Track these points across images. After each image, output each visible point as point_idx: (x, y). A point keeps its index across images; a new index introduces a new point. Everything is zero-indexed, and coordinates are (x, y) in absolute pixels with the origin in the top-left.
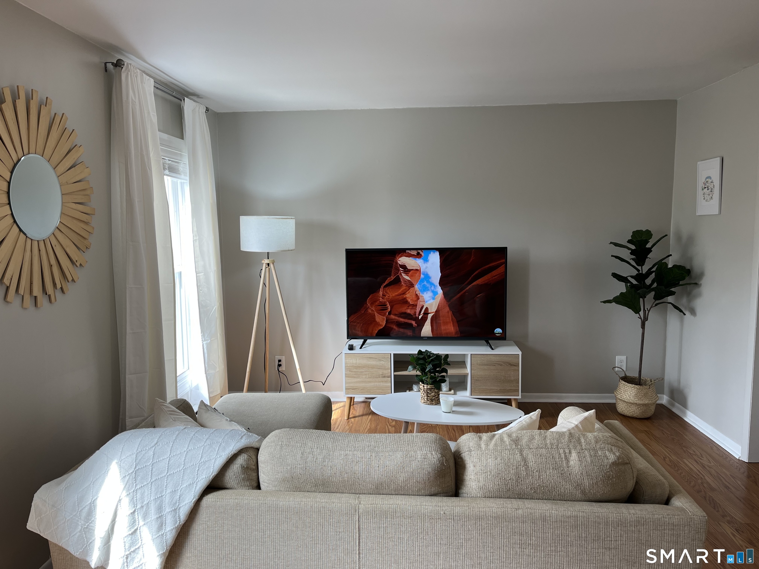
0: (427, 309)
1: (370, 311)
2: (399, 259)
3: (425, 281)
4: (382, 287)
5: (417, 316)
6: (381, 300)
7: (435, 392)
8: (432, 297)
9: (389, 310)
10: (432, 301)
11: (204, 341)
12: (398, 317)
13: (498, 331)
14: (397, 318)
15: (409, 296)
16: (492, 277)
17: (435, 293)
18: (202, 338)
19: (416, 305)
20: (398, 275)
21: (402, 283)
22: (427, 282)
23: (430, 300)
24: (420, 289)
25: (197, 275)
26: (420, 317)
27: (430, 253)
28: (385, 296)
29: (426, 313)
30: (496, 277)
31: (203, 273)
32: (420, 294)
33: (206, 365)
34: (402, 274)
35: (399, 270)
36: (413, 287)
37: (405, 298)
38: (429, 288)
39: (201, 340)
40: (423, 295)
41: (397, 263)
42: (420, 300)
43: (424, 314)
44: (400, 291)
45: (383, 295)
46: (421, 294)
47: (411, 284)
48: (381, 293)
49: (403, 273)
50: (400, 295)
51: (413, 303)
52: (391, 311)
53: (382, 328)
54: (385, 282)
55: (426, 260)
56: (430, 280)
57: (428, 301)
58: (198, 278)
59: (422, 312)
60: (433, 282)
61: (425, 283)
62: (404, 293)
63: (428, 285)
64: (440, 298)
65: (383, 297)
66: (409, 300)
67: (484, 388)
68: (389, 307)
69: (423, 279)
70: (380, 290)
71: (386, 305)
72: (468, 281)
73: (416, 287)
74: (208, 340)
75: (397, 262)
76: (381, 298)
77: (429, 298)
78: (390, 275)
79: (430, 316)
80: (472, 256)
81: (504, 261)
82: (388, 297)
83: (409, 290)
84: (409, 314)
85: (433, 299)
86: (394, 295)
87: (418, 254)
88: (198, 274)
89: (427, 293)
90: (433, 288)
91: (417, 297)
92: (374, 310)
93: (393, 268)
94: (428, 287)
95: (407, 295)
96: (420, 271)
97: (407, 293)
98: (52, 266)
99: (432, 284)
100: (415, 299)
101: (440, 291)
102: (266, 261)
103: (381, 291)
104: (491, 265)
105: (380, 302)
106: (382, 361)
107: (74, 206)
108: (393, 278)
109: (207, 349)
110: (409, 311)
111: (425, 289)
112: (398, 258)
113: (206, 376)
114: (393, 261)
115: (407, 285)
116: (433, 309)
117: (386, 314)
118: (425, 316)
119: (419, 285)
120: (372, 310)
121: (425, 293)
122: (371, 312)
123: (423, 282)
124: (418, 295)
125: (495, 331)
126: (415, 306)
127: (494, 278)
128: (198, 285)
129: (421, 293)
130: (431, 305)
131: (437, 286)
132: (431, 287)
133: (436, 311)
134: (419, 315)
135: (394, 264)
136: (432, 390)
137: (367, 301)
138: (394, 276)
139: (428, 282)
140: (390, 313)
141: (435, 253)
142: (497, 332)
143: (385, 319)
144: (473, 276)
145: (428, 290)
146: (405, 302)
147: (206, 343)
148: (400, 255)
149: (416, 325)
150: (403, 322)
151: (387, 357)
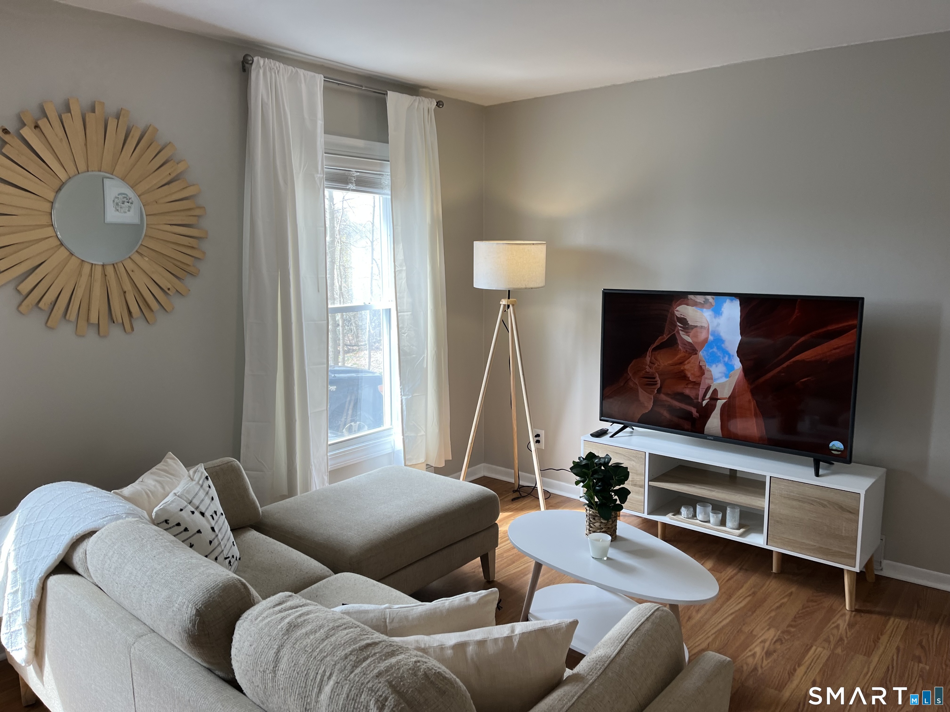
0: (715, 391)
1: (631, 384)
2: (678, 308)
3: (715, 347)
4: (650, 349)
5: (700, 400)
6: (648, 369)
7: (601, 523)
8: (725, 374)
9: (659, 385)
10: (724, 380)
11: (404, 396)
12: (672, 398)
13: (837, 445)
14: (669, 399)
15: (689, 368)
16: (831, 350)
17: (729, 367)
18: (401, 392)
19: (699, 384)
20: (675, 334)
21: (680, 347)
22: (717, 349)
23: (721, 377)
24: (707, 358)
25: (399, 314)
26: (704, 403)
27: (725, 302)
28: (654, 364)
29: (714, 398)
30: (838, 351)
31: (410, 312)
32: (705, 366)
33: (404, 426)
34: (681, 332)
35: (676, 326)
36: (696, 354)
37: (683, 371)
38: (721, 358)
39: (400, 394)
40: (711, 369)
41: (673, 314)
42: (705, 376)
43: (711, 398)
44: (676, 358)
45: (650, 362)
46: (707, 367)
47: (693, 350)
48: (648, 359)
49: (682, 330)
50: (676, 365)
51: (694, 380)
52: (661, 387)
53: (647, 411)
54: (654, 343)
55: (717, 312)
56: (723, 345)
57: (718, 379)
58: (399, 318)
59: (708, 396)
60: (727, 349)
61: (715, 350)
62: (682, 363)
63: (719, 354)
64: (737, 377)
65: (651, 364)
66: (689, 374)
67: (791, 537)
68: (659, 382)
69: (712, 342)
70: (646, 354)
71: (654, 378)
72: (787, 352)
73: (701, 354)
74: (408, 395)
75: (674, 312)
76: (647, 367)
77: (720, 375)
78: (662, 333)
79: (720, 403)
80: (797, 311)
81: (855, 322)
82: (658, 365)
83: (689, 358)
84: (688, 397)
85: (727, 376)
86: (666, 364)
87: (706, 301)
88: (400, 312)
89: (717, 366)
90: (726, 359)
91: (702, 371)
92: (637, 383)
93: (668, 322)
94: (719, 356)
95: (687, 367)
96: (708, 329)
97: (686, 362)
98: (125, 292)
99: (726, 352)
100: (698, 374)
101: (737, 364)
102: (504, 302)
103: (647, 356)
104: (830, 328)
105: (647, 372)
106: (633, 460)
107: (169, 228)
108: (666, 337)
109: (406, 406)
110: (687, 392)
111: (715, 360)
112: (675, 307)
113: (403, 439)
114: (668, 311)
115: (686, 351)
116: (725, 393)
117: (653, 391)
118: (713, 402)
119: (704, 352)
120: (635, 384)
121: (714, 366)
122: (632, 386)
123: (712, 348)
124: (703, 367)
125: (831, 445)
126: (697, 384)
127: (834, 351)
128: (400, 326)
129: (708, 365)
130: (723, 385)
131: (733, 356)
132: (725, 356)
133: (730, 397)
134: (703, 399)
135: (669, 316)
136: (596, 518)
137: (629, 369)
138: (668, 334)
139: (720, 348)
140: (659, 391)
141: (734, 301)
142: (834, 448)
143: (651, 399)
144: (795, 344)
145: (719, 361)
146: (682, 377)
147: (405, 399)
148: (678, 302)
149: (698, 415)
150: (678, 408)
151: (640, 456)
